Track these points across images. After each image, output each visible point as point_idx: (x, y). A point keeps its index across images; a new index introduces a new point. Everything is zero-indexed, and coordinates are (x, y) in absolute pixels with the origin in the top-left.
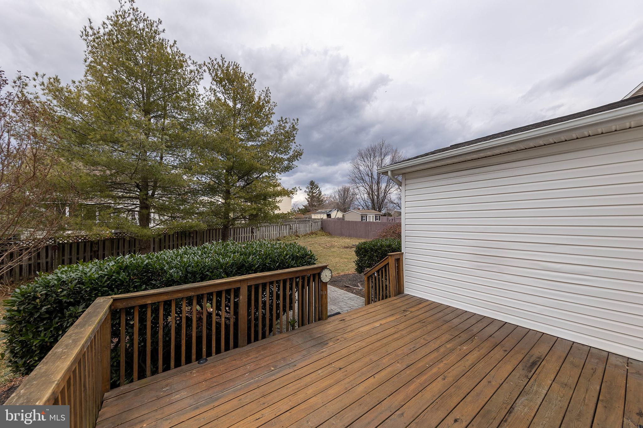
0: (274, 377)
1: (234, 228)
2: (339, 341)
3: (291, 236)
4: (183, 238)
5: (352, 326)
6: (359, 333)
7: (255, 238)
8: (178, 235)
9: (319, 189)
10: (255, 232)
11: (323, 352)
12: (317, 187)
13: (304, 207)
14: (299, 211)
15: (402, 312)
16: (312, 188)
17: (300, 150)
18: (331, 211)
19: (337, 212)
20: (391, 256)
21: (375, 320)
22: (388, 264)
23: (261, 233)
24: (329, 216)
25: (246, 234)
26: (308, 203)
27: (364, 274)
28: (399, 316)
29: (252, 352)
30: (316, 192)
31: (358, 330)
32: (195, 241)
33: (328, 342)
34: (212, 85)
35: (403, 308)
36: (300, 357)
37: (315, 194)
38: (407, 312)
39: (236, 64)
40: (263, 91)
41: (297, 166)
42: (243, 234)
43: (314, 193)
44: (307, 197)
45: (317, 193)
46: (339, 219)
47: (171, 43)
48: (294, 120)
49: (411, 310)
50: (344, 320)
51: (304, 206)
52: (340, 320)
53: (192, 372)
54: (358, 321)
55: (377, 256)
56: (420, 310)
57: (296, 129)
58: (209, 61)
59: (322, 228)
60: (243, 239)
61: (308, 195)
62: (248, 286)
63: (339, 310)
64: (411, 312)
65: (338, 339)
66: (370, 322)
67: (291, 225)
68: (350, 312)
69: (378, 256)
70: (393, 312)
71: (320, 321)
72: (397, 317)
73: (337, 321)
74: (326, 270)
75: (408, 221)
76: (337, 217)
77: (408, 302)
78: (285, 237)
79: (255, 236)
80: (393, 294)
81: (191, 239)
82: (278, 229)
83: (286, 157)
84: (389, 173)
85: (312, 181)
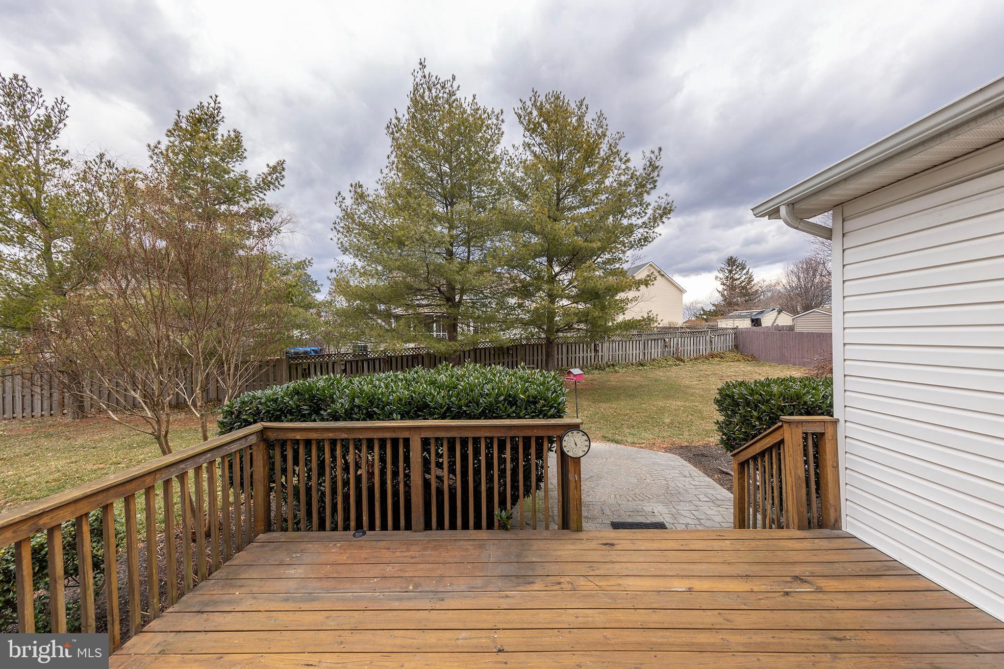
0: (396, 605)
1: (568, 343)
2: (558, 587)
3: (666, 359)
4: (501, 356)
5: (617, 566)
6: (615, 588)
7: (600, 359)
8: (494, 351)
9: (748, 271)
10: (600, 351)
11: (507, 596)
12: (743, 269)
13: (714, 308)
14: (704, 315)
15: (789, 579)
16: (730, 272)
17: (668, 204)
18: (762, 312)
19: (777, 313)
20: (789, 423)
21: (681, 574)
22: (782, 442)
23: (611, 352)
24: (756, 322)
25: (585, 353)
26: (722, 299)
27: (733, 455)
28: (763, 588)
29: (417, 545)
30: (740, 278)
31: (620, 581)
32: (515, 360)
33: (536, 581)
34: (524, 139)
35: (798, 570)
36: (463, 588)
37: (738, 282)
38: (805, 585)
39: (555, 93)
40: (593, 120)
41: (660, 235)
42: (581, 352)
43: (736, 280)
44: (721, 288)
45: (743, 278)
46: (779, 329)
47: (470, 99)
48: (653, 152)
49: (822, 583)
50: (613, 545)
51: (714, 305)
52: (605, 542)
53: (336, 544)
54: (641, 560)
55: (759, 419)
56: (857, 596)
57: (657, 167)
58: (520, 105)
59: (736, 347)
60: (581, 361)
61: (723, 284)
62: (422, 438)
63: (667, 519)
64: (819, 590)
65: (560, 583)
66: (667, 573)
67: (667, 340)
68: (691, 531)
69: (761, 419)
70: (756, 569)
71: (565, 531)
72: (756, 589)
73: (595, 542)
74: (575, 432)
75: (852, 336)
76: (775, 325)
77: (834, 558)
78: (654, 360)
79: (600, 357)
80: (796, 522)
81: (510, 357)
82: (642, 346)
83: (640, 222)
84: (783, 210)
85: (732, 258)
